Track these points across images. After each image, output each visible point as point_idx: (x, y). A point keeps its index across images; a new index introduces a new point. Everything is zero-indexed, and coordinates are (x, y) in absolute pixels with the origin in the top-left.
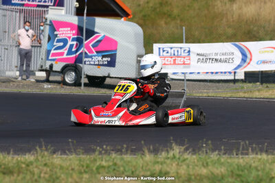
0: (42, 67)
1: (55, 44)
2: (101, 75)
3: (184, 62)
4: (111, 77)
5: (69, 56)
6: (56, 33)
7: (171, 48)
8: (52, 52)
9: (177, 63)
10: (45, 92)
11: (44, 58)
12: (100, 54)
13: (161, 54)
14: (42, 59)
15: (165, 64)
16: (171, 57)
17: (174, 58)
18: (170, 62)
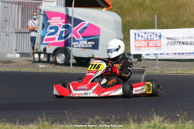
0: (37, 50)
1: (48, 30)
2: (86, 57)
3: (156, 44)
4: (94, 58)
5: (60, 41)
6: (49, 21)
7: (145, 33)
8: (46, 37)
9: (150, 45)
10: (40, 71)
11: (39, 43)
12: (85, 39)
13: (137, 38)
14: (37, 43)
15: (140, 47)
16: (145, 41)
17: (148, 42)
18: (145, 44)
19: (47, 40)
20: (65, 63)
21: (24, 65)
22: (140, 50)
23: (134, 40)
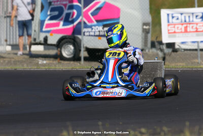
0: (35, 40)
1: (49, 13)
2: (103, 48)
3: (197, 29)
5: (66, 27)
8: (47, 22)
9: (188, 30)
10: (43, 68)
11: (37, 30)
12: (101, 23)
13: (170, 21)
14: (35, 31)
15: (175, 32)
16: (182, 24)
17: (185, 25)
18: (181, 29)
19: (48, 26)
20: (74, 57)
21: (19, 61)
22: (175, 36)
23: (167, 23)
